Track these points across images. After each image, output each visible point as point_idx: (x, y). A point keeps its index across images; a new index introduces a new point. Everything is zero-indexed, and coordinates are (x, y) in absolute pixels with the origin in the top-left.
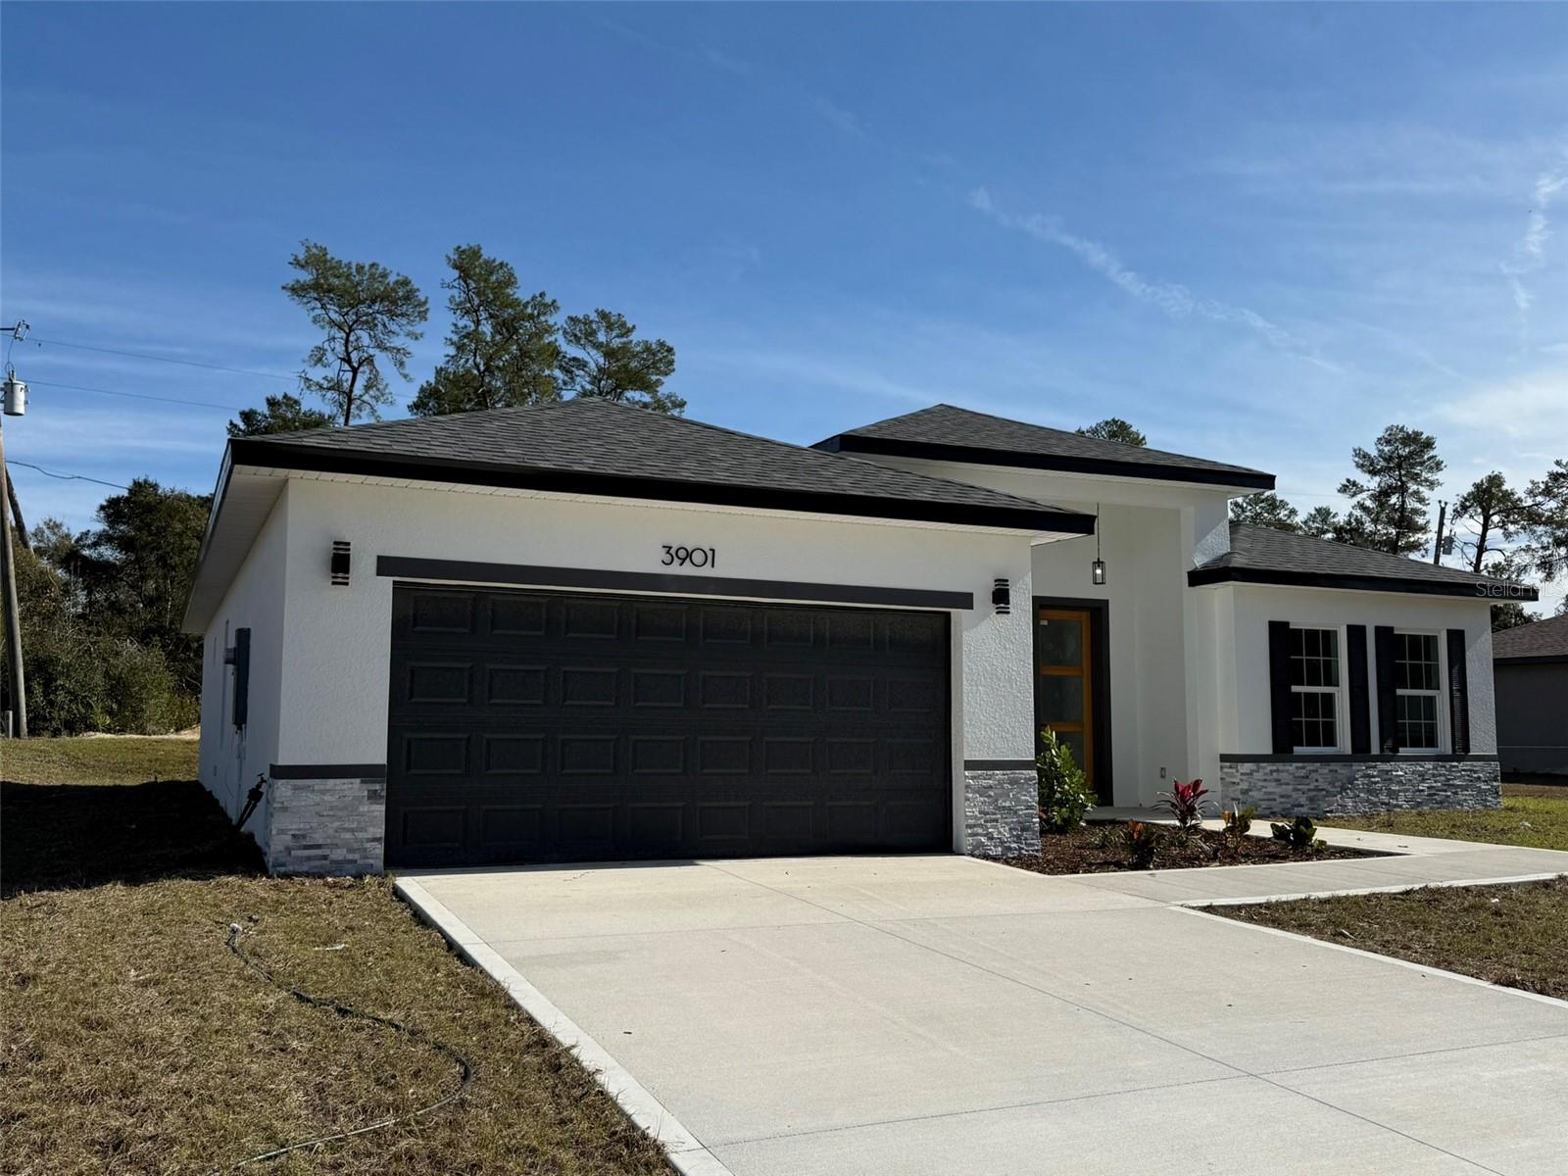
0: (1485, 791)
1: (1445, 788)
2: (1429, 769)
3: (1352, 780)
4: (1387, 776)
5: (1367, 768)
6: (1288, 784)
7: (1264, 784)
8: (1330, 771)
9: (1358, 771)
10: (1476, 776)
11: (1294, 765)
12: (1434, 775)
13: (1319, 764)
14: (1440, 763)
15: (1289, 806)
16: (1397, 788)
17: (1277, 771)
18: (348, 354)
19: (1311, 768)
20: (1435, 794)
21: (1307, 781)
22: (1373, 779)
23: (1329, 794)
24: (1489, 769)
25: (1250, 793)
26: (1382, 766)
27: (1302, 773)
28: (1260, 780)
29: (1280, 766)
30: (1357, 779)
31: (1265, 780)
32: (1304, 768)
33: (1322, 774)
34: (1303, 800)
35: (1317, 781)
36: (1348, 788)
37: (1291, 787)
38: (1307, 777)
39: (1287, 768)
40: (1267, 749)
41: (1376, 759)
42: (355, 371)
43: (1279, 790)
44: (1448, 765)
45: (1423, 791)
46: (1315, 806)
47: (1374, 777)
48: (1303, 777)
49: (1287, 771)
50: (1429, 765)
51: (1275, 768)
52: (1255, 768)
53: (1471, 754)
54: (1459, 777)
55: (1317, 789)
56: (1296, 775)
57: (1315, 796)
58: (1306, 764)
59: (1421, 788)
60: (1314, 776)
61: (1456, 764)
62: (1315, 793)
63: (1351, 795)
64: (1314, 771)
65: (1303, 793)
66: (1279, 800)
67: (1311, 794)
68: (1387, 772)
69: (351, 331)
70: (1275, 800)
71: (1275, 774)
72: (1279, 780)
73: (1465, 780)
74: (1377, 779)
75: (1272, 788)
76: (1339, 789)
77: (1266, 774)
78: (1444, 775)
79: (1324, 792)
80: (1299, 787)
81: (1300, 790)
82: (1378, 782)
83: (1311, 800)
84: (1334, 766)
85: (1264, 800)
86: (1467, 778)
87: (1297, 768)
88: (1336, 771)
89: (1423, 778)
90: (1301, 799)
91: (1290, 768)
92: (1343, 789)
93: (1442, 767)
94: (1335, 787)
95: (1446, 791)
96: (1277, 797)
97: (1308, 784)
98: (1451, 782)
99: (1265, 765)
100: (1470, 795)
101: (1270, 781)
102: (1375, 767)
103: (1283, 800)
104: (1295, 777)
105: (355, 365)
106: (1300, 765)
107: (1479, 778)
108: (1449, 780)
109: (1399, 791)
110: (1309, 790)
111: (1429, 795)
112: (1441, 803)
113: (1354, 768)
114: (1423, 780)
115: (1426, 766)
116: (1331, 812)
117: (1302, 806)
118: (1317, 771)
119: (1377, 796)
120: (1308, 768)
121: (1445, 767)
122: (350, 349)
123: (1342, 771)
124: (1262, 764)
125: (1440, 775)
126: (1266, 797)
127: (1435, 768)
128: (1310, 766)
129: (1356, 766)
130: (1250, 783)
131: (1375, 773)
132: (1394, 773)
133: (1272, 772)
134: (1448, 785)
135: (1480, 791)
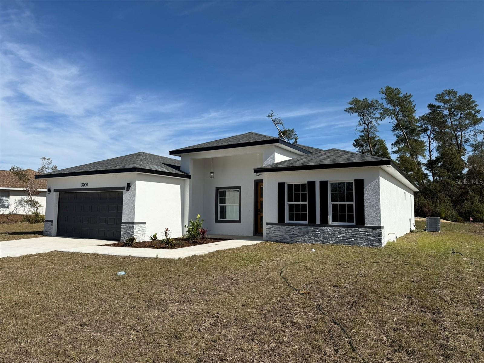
0: (373, 240)
1: (352, 237)
2: (343, 230)
3: (307, 232)
4: (323, 232)
5: (314, 228)
6: (283, 232)
7: (274, 231)
8: (299, 229)
9: (310, 229)
10: (368, 234)
11: (285, 226)
12: (345, 232)
13: (294, 226)
14: (349, 228)
15: (283, 239)
16: (328, 236)
17: (279, 228)
18: (365, 122)
19: (292, 227)
20: (346, 239)
21: (290, 231)
22: (316, 232)
23: (298, 236)
24: (376, 232)
25: (270, 234)
26: (320, 228)
27: (288, 229)
28: (273, 230)
29: (280, 227)
30: (310, 232)
31: (275, 231)
32: (289, 227)
33: (296, 230)
34: (288, 237)
35: (293, 231)
36: (306, 235)
37: (284, 233)
38: (290, 230)
39: (283, 227)
40: (276, 221)
41: (318, 225)
42: (368, 125)
43: (280, 234)
44: (353, 229)
45: (340, 238)
46: (293, 240)
47: (317, 231)
48: (288, 230)
49: (283, 228)
50: (344, 229)
51: (278, 227)
52: (271, 227)
53: (365, 225)
54: (359, 234)
55: (293, 234)
56: (286, 229)
57: (293, 236)
58: (289, 226)
59: (338, 236)
60: (293, 230)
61: (357, 229)
62: (293, 235)
63: (307, 237)
64: (293, 228)
65: (288, 235)
66: (279, 237)
67: (291, 236)
68: (323, 230)
69: (364, 116)
70: (278, 237)
71: (278, 229)
72: (280, 231)
73: (362, 235)
74: (318, 232)
75: (277, 233)
76: (302, 235)
77: (275, 229)
78: (351, 233)
79: (296, 236)
80: (287, 233)
81: (287, 234)
82: (319, 233)
83: (291, 237)
84: (300, 227)
85: (274, 236)
86: (363, 234)
87: (286, 227)
88: (302, 229)
89: (340, 233)
90: (287, 237)
91: (284, 227)
92: (304, 235)
93: (350, 230)
94: (301, 234)
95: (351, 238)
96: (279, 236)
97: (290, 232)
98: (354, 235)
99: (275, 226)
100: (364, 241)
101: (277, 231)
102: (318, 228)
103: (280, 237)
104: (285, 230)
105: (368, 124)
106: (288, 226)
107: (370, 235)
108: (353, 235)
109: (329, 237)
110: (290, 234)
111: (342, 239)
112: (349, 242)
113: (308, 228)
114: (340, 234)
115: (341, 229)
116: (299, 242)
117: (288, 239)
118: (294, 228)
119: (318, 238)
120: (290, 227)
121: (352, 230)
122: (365, 120)
123: (304, 229)
124: (274, 226)
125: (349, 233)
126: (275, 236)
127: (345, 230)
128: (291, 227)
129: (309, 228)
130: (269, 231)
131: (317, 230)
132: (326, 231)
133: (277, 228)
134: (352, 236)
135: (370, 240)
